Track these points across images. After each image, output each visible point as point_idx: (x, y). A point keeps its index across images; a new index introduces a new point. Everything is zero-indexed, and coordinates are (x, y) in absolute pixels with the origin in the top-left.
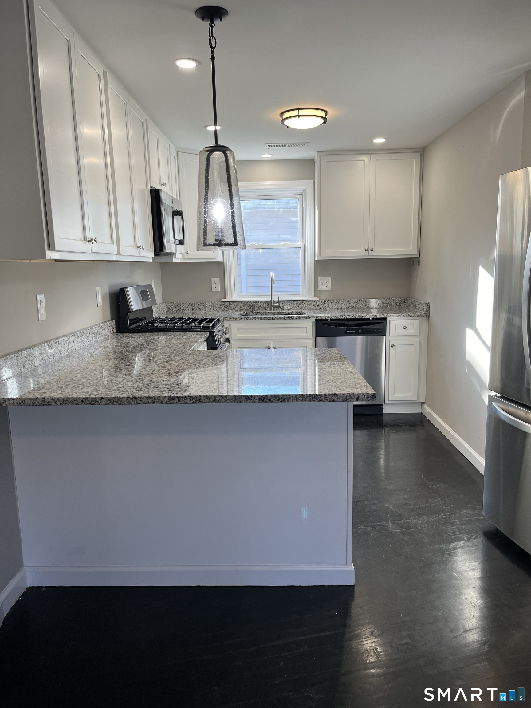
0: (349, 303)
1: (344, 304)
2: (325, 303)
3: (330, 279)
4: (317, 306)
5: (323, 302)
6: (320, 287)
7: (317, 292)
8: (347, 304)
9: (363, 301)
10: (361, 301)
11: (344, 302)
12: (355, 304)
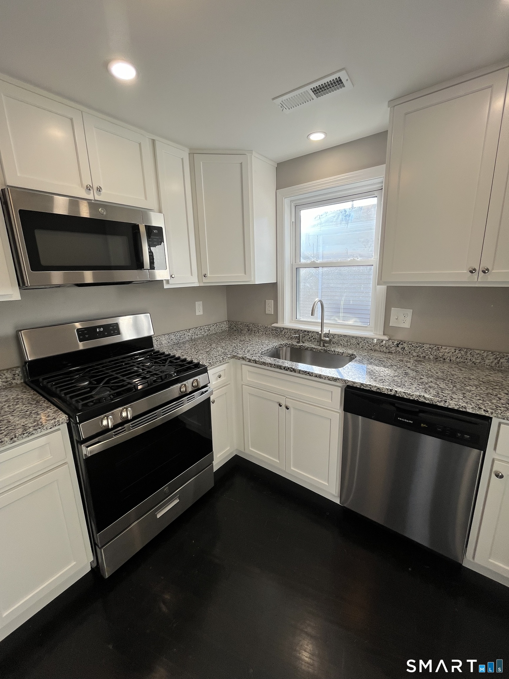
0: (438, 352)
1: (430, 352)
2: (398, 346)
3: (409, 312)
4: (385, 348)
5: (395, 344)
6: (393, 323)
7: (387, 328)
8: (435, 353)
9: (466, 352)
10: (462, 352)
11: (430, 350)
12: (449, 355)
